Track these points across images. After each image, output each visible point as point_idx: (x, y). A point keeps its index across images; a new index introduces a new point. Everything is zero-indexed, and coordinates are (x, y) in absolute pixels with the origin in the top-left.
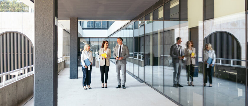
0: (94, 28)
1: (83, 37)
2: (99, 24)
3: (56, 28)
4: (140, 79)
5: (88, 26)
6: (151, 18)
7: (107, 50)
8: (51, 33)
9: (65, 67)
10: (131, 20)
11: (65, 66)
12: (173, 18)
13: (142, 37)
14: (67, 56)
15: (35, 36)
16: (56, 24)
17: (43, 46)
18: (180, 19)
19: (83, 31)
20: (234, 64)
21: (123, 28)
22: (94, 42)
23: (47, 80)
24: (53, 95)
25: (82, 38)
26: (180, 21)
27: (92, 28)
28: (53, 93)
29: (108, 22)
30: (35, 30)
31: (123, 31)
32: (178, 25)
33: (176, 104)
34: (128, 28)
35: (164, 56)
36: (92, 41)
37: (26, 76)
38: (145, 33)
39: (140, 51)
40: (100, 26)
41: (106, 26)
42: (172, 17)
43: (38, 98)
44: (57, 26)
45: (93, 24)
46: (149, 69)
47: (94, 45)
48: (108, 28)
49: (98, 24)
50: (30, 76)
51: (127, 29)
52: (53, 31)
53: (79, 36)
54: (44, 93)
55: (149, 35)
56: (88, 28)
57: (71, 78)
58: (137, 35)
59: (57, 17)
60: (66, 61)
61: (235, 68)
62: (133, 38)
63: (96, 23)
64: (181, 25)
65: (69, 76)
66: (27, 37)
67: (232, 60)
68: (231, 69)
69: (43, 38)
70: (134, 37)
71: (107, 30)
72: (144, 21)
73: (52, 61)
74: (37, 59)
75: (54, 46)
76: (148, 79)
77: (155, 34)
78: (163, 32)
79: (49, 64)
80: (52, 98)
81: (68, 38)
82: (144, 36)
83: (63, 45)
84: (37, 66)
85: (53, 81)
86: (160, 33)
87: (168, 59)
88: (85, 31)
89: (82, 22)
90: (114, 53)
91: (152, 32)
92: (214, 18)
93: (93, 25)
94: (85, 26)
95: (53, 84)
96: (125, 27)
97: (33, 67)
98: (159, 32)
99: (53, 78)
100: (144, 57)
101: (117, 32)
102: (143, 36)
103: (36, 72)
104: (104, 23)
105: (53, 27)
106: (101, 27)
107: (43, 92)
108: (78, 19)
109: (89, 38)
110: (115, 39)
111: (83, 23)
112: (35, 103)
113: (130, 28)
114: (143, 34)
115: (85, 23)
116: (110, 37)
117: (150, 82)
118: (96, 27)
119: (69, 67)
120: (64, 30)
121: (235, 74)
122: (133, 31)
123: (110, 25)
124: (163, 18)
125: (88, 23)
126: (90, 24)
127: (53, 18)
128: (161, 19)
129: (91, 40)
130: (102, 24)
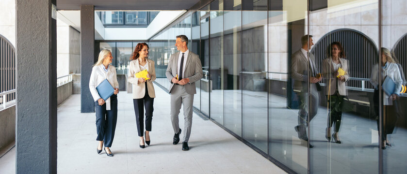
0: (124, 24)
1: (105, 39)
2: (133, 16)
3: (53, 23)
4: (203, 114)
5: (113, 21)
6: (221, 5)
7: (147, 63)
8: (44, 33)
9: (73, 93)
10: (188, 10)
11: (74, 91)
12: (258, 6)
13: (207, 39)
14: (76, 73)
15: (18, 38)
16: (53, 16)
17: (31, 56)
18: (269, 8)
19: (106, 29)
20: (365, 88)
21: (173, 24)
22: (124, 48)
23: (38, 115)
24: (48, 140)
25: (103, 41)
26: (269, 11)
27: (120, 24)
28: (50, 137)
29: (149, 14)
30: (18, 27)
31: (174, 28)
32: (267, 19)
33: (263, 156)
34: (182, 23)
35: (243, 72)
36: (120, 48)
37: (5, 108)
38: (211, 33)
39: (205, 65)
40: (135, 21)
41: (145, 20)
42: (256, 4)
43: (23, 146)
44: (56, 20)
45: (123, 17)
46: (218, 96)
47: (126, 54)
48: (148, 25)
49: (130, 18)
50: (10, 108)
51: (180, 26)
52: (48, 30)
53: (96, 38)
54: (34, 137)
55: (217, 37)
56: (114, 23)
57: (84, 112)
58: (197, 37)
59: (55, 4)
60: (75, 83)
61: (366, 94)
62: (191, 41)
63: (127, 16)
64: (271, 19)
65: (79, 108)
66: (6, 40)
67: (363, 80)
68: (361, 95)
69: (31, 40)
70: (193, 40)
71: (146, 27)
72: (208, 11)
73: (46, 81)
74: (21, 77)
75: (50, 55)
76: (216, 114)
77: (228, 35)
78: (242, 31)
79: (41, 86)
80: (48, 146)
81: (78, 41)
82: (210, 38)
83: (71, 53)
84: (21, 90)
85: (48, 115)
86: (238, 32)
87: (252, 79)
88: (108, 30)
89: (103, 14)
90: (168, 69)
91: (223, 31)
92: (327, 7)
93: (122, 19)
94: (109, 20)
95: (48, 121)
96: (178, 22)
97: (15, 93)
98: (235, 31)
99: (48, 110)
100: (209, 75)
101: (163, 31)
102: (208, 37)
103: (19, 101)
104: (140, 15)
105: (48, 21)
106: (137, 23)
107: (32, 135)
108: (95, 7)
109: (116, 41)
110: (161, 43)
111: (105, 15)
112: (18, 154)
113: (185, 25)
114: (208, 34)
115: (109, 14)
116: (152, 39)
117: (220, 118)
118: (127, 23)
119: (80, 92)
120: (71, 27)
121: (366, 104)
122: (190, 29)
123: (151, 19)
124: (241, 7)
125: (114, 16)
126: (117, 17)
127: (48, 6)
128: (238, 9)
129: (119, 44)
130: (138, 18)
